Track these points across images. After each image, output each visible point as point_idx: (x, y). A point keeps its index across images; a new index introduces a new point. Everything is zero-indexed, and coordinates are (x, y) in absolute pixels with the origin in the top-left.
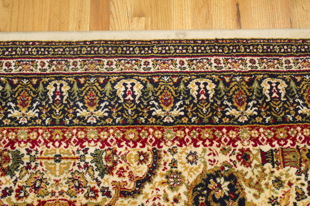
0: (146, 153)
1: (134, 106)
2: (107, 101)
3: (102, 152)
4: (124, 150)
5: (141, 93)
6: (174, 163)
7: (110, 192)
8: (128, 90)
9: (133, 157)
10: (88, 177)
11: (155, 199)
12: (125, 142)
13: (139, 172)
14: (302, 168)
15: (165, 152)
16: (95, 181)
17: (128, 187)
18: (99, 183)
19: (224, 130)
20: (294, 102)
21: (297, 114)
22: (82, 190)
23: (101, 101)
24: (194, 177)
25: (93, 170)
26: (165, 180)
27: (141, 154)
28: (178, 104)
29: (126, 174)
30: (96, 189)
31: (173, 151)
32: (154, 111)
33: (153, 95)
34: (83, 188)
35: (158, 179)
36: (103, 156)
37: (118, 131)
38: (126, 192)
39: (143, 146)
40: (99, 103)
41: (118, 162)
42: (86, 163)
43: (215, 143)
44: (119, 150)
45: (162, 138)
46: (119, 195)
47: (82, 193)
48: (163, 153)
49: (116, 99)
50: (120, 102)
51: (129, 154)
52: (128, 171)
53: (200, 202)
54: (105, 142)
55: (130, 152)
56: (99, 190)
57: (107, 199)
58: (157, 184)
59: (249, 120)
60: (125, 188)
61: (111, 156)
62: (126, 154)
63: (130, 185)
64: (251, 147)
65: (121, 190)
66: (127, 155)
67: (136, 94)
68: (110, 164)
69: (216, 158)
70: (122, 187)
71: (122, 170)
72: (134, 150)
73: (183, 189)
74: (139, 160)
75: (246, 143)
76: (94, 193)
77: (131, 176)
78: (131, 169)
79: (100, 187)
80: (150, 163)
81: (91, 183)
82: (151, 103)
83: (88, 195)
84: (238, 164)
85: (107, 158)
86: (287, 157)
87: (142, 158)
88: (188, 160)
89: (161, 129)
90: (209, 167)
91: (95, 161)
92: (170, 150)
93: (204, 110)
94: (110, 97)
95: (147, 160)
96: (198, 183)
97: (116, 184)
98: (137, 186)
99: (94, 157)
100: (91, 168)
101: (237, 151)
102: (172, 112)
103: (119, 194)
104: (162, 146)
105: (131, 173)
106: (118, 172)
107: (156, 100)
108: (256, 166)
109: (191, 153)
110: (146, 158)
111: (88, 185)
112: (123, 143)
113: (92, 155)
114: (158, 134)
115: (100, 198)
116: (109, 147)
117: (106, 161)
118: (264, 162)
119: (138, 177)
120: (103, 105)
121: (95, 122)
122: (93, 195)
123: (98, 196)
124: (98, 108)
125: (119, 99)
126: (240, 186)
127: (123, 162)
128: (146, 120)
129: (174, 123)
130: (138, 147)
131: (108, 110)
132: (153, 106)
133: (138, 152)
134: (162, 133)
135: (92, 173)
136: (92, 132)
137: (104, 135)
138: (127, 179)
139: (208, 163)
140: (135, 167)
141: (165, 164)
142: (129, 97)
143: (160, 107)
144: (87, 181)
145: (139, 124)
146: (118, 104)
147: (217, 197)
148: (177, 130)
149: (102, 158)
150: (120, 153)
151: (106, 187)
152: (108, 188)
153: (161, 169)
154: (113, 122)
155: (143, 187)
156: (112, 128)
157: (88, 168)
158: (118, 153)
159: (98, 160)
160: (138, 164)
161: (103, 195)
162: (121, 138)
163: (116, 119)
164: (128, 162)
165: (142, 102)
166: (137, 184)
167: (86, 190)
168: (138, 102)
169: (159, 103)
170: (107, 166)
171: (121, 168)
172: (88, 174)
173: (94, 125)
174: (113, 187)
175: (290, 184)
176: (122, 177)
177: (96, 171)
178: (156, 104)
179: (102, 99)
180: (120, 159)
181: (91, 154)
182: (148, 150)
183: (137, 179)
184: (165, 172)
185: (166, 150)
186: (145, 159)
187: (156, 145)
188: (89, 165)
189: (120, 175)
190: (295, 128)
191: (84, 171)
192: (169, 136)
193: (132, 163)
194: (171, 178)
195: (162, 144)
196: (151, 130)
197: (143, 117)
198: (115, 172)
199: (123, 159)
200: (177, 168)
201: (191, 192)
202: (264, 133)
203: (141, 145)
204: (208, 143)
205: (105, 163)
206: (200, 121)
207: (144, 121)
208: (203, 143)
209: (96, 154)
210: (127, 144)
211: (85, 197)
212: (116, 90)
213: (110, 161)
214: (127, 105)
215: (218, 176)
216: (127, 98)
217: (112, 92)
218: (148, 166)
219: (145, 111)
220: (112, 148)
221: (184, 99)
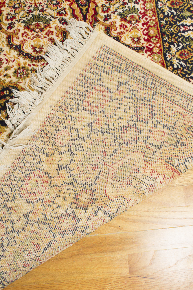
0: (140, 42)
1: (176, 32)
2: (177, 14)
3: (137, 13)
4: (140, 27)
5: (187, 36)
7: (108, 20)
8: (188, 27)
9: (136, 33)
10: (117, 5)
12: (147, 27)
13: (125, 38)
16: (115, 10)
17: (113, 32)
18: (114, 13)
22: (107, 3)
23: (176, 10)
25: (123, 8)
27: (139, 39)
28: (182, 63)
29: (122, 30)
30: (109, 11)
32: (174, 46)
33: (187, 45)
34: (109, 3)
36: (134, 14)
37: (154, 23)
38: (109, 30)
39: (145, 40)
40: (174, 9)
41: (131, 24)
42: (128, 3)
44: (140, 24)
45: (153, 53)
46: (106, 26)
47: (105, 3)
48: (142, 53)
49: (179, 20)
50: (178, 22)
51: (138, 31)
54: (144, 14)
55: (139, 32)
56: (108, 13)
57: (103, 19)
60: (111, 30)
61: (134, 19)
62: (137, 29)
63: (115, 33)
65: (110, 28)
66: (137, 30)
67: (186, 33)
68: (128, 19)
70: (112, 28)
71: (125, 27)
72: (141, 34)
74: (134, 38)
76: (106, 10)
77: (121, 33)
78: (127, 33)
79: (111, 14)
80: (132, 45)
81: (113, 8)
82: (180, 43)
83: (104, 7)
85: (132, 17)
87: (136, 40)
89: (160, 52)
91: (129, 9)
94: (180, 15)
95: (135, 43)
97: (114, 24)
99: (132, 8)
100: (124, 7)
102: (175, 59)
103: (107, 26)
104: (147, 53)
105: (123, 33)
106: (123, 24)
107: (183, 47)
110: (136, 42)
111: (111, 6)
112: (145, 26)
113: (133, 7)
114: (156, 50)
115: (103, 15)
116: (141, 18)
117: (130, 16)
119: (121, 38)
120: (173, 11)
121: (159, 7)
122: (105, 10)
123: (104, 13)
124: (170, 8)
125: (180, 22)
127: (131, 27)
128: (166, 41)
129: (167, 60)
130: (144, 36)
131: (170, 15)
132: (178, 45)
133: (140, 37)
134: (157, 53)
135: (121, 8)
136: (151, 6)
137: (149, 13)
138: (119, 31)
140: (128, 35)
142: (182, 29)
143: (178, 51)
144: (114, 5)
145: (162, 36)
146: (175, 21)
148: (161, 63)
149: (132, 13)
150: (138, 25)
151: (111, 17)
152: (111, 19)
154: (161, 18)
156: (156, 18)
157: (124, 5)
158: (137, 23)
159: (130, 11)
160: (131, 37)
161: (105, 16)
162: (149, 25)
163: (164, 21)
164: (132, 30)
165: (179, 37)
166: (115, 37)
167: (108, 5)
168: (179, 34)
169: (181, 49)
170: (127, 17)
171: (126, 27)
172: (120, 5)
173: (157, 7)
174: (112, 22)
176: (120, 27)
177: (122, 10)
178: (180, 47)
179: (178, 10)
180: (133, 25)
181: (134, 6)
182: (142, 44)
186: (135, 42)
187: (147, 49)
188: (126, 5)
189: (121, 26)
191: (121, 3)
192: (156, 57)
193: (131, 33)
195: (149, 53)
196: (158, 45)
197: (168, 39)
198: (123, 22)
199: (133, 27)
203: (146, 38)
205: (129, 16)
207: (165, 39)
209: (135, 9)
210: (145, 29)
211: (103, 5)
212: (187, 19)
213: (131, 18)
214: (176, 27)
216: (181, 27)
217: (184, 17)
218: (130, 44)
219: (173, 40)
220: (141, 19)
221: (188, 67)
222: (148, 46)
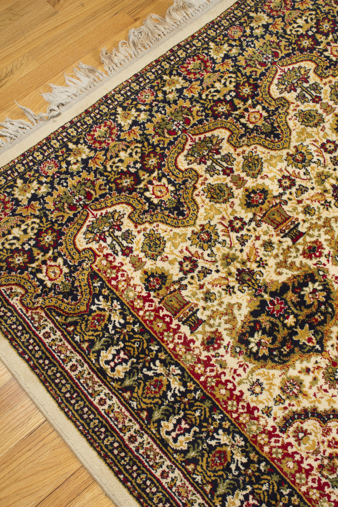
0: (294, 436)
1: (256, 489)
3: (332, 481)
4: (311, 458)
5: (236, 493)
6: (279, 401)
9: (308, 445)
11: (326, 391)
12: (302, 466)
13: (316, 428)
14: (177, 287)
15: (275, 419)
19: (202, 379)
20: (116, 332)
21: (127, 323)
24: (272, 372)
26: (300, 396)
27: (299, 440)
28: (214, 443)
29: (330, 438)
31: (268, 412)
32: (242, 464)
33: (227, 478)
35: (306, 404)
36: (334, 476)
37: (298, 481)
39: (290, 444)
41: (327, 454)
43: (223, 379)
45: (264, 432)
48: (278, 420)
51: (309, 451)
52: (325, 439)
53: (287, 350)
54: (321, 486)
55: (307, 451)
58: (310, 400)
59: (171, 364)
61: (328, 467)
62: (313, 454)
64: (198, 343)
66: (312, 451)
67: (242, 498)
69: (236, 367)
71: (330, 444)
72: (301, 450)
73: (293, 373)
74: (305, 436)
75: (197, 352)
77: (327, 432)
80: (299, 423)
82: (237, 473)
84: (225, 343)
85: (333, 470)
86: (176, 305)
88: (262, 390)
89: (254, 439)
90: (251, 366)
92: (269, 414)
93: (198, 414)
95: (298, 429)
96: (274, 364)
98: (329, 419)
101: (212, 353)
102: (227, 443)
104: (272, 426)
105: (325, 435)
106: (336, 448)
107: (229, 469)
108: (211, 326)
109: (253, 393)
110: (297, 432)
112: (305, 466)
114: (263, 439)
116: (321, 477)
118: (200, 322)
119: (320, 425)
126: (243, 327)
127: (321, 450)
128: (259, 462)
129: (237, 433)
130: (294, 450)
132: (237, 468)
133: (299, 445)
134: (257, 435)
137: (315, 494)
138: (333, 434)
139: (248, 370)
140: (316, 435)
141: (285, 408)
142: (252, 501)
143: (232, 459)
145: (271, 466)
147: (270, 339)
148: (243, 425)
150: (316, 460)
153: (294, 409)
154: (293, 495)
155: (325, 411)
156: (300, 490)
158: (319, 462)
160: (310, 434)
162: (302, 473)
163: (287, 495)
164: (316, 447)
165: (245, 483)
168: (249, 488)
169: (229, 464)
171: (329, 446)
175: (201, 287)
178: (233, 467)
182: (289, 437)
183: (323, 425)
184: (294, 402)
185: (272, 419)
186: (299, 431)
187: (276, 433)
190: (143, 317)
192: (254, 428)
193: (314, 441)
194: (294, 393)
195: (269, 428)
196: (266, 449)
197: (259, 468)
199: (319, 452)
200: (279, 395)
201: (288, 364)
202: (171, 342)
203: (289, 448)
204: (230, 386)
206: (214, 408)
207: (263, 464)
208: (235, 389)
210: (302, 462)
213: (333, 465)
214: (262, 496)
215: (251, 352)
218: (303, 423)
219: (250, 471)
220: (319, 475)
222: (278, 439)
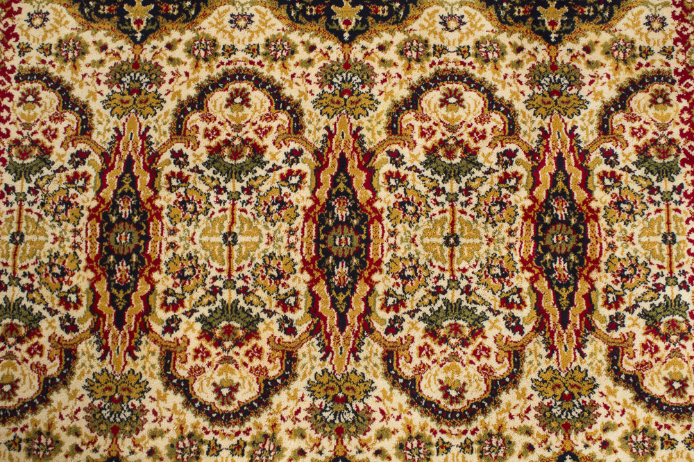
0: (685, 392)
3: (684, 315)
4: (688, 354)
6: (669, 443)
7: (617, 329)
9: (678, 369)
11: (606, 407)
13: (652, 380)
15: (688, 427)
16: (634, 303)
17: (626, 361)
18: (630, 310)
22: (618, 282)
25: (652, 299)
26: (639, 427)
27: (684, 384)
29: (647, 357)
30: (621, 305)
34: (621, 283)
35: (641, 413)
36: (677, 317)
38: (618, 356)
41: (667, 343)
42: (664, 287)
44: (689, 345)
46: (610, 344)
47: (613, 282)
48: (686, 423)
51: (683, 362)
55: (686, 365)
56: (618, 311)
57: (605, 325)
60: (623, 355)
61: (677, 331)
62: (681, 356)
63: (629, 364)
65: (620, 349)
66: (680, 359)
68: (663, 328)
70: (625, 350)
71: (653, 351)
72: (689, 371)
74: (673, 381)
76: (614, 302)
79: (625, 313)
80: (668, 399)
81: (630, 296)
83: (610, 292)
85: (673, 324)
87: (677, 386)
91: (667, 303)
95: (674, 395)
97: (631, 339)
98: (627, 376)
99: (675, 301)
100: (656, 295)
103: (613, 345)
105: (649, 365)
106: (651, 343)
110: (677, 392)
111: (626, 291)
113: (677, 297)
115: (606, 313)
117: (668, 322)
122: (611, 300)
123: (609, 309)
127: (668, 352)
133: (687, 379)
135: (647, 297)
138: (639, 358)
140: (659, 372)
141: (668, 427)
144: (633, 289)
149: (673, 314)
150: (684, 347)
151: (623, 322)
152: (624, 326)
153: (658, 419)
155: (627, 387)
157: (655, 291)
158: (683, 342)
159: (669, 309)
160: (665, 379)
161: (610, 317)
164: (669, 360)
166: (631, 376)
167: (618, 287)
170: (660, 324)
171: (657, 349)
172: (645, 290)
174: (625, 335)
176: (642, 349)
177: (651, 305)
180: (672, 347)
181: (679, 296)
182: (691, 397)
183: (640, 377)
184: (653, 426)
186: (675, 390)
188: (661, 292)
189: (645, 346)
191: (650, 285)
193: (667, 368)
194: (644, 438)
198: (650, 337)
199: (673, 351)
200: (662, 448)
205: (665, 320)
209: (679, 305)
211: (607, 287)
213: (669, 328)
218: (663, 396)
